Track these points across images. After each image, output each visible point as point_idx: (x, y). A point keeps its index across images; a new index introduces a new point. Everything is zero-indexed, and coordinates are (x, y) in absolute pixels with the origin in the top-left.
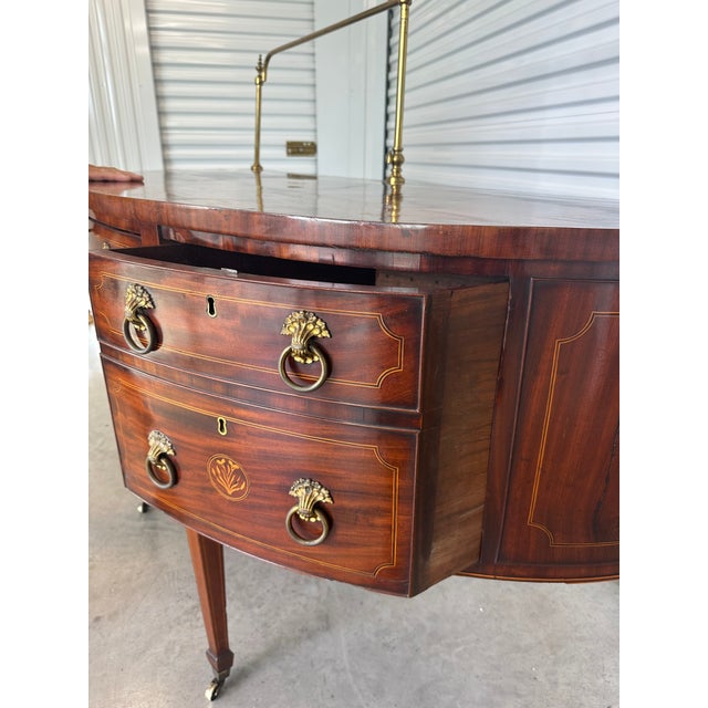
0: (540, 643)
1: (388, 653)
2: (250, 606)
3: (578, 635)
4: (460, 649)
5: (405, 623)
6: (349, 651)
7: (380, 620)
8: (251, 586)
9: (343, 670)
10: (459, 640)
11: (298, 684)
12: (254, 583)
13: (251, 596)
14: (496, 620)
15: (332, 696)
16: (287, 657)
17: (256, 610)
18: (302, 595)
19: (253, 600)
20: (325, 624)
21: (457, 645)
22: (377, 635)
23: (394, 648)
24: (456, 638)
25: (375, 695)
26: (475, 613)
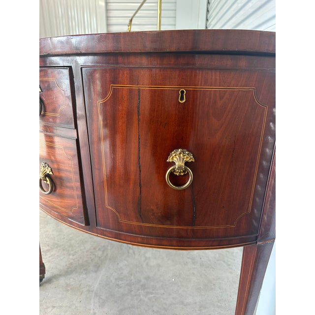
0: (196, 303)
1: (117, 289)
2: (70, 255)
3: (219, 304)
4: (153, 295)
5: (132, 277)
6: (100, 284)
7: (122, 273)
8: (75, 246)
9: (92, 291)
10: (154, 292)
11: (69, 292)
12: (77, 245)
13: (72, 251)
14: (179, 286)
15: (81, 301)
16: (72, 280)
17: (71, 257)
18: (94, 255)
19: (72, 252)
20: (96, 269)
21: (152, 293)
22: (116, 280)
23: (121, 287)
24: (153, 290)
25: (99, 306)
26: (169, 280)
